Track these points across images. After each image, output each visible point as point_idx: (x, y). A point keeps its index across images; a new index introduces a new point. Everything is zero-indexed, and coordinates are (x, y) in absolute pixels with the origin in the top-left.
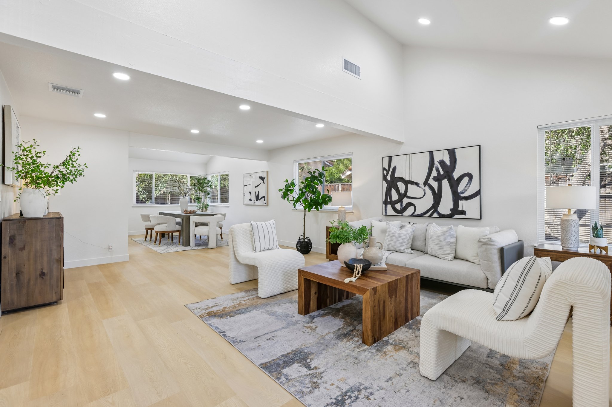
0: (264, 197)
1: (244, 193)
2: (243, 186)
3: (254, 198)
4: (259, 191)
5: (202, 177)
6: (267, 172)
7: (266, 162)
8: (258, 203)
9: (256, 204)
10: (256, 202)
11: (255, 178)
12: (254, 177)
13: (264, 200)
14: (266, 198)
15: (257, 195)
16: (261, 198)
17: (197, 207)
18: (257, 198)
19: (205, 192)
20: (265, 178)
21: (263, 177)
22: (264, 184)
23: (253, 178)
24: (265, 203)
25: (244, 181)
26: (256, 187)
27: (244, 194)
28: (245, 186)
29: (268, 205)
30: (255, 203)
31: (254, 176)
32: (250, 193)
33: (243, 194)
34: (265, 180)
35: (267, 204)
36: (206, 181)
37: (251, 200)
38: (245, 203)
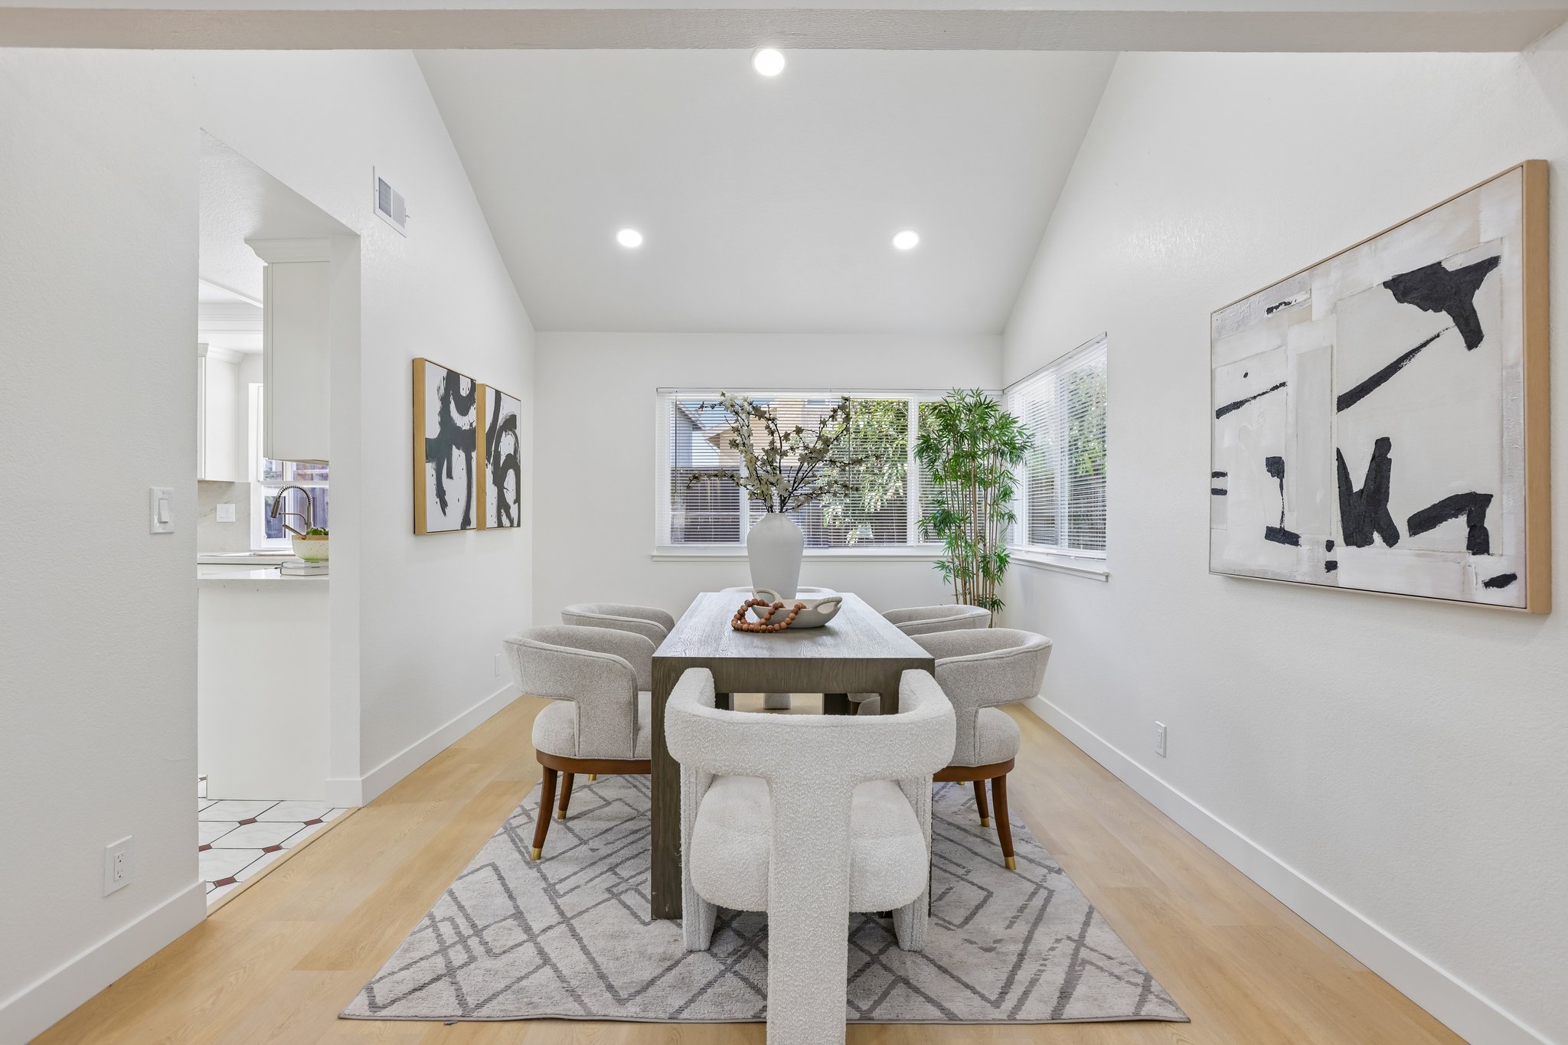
1: (1216, 475)
2: (1207, 413)
4: (1383, 445)
5: (970, 400)
7: (1502, 61)
8: (1365, 567)
9: (1344, 577)
10: (1343, 553)
11: (1334, 309)
12: (1319, 308)
13: (1478, 542)
15: (1358, 484)
16: (1422, 522)
17: (943, 566)
18: (1365, 516)
19: (985, 484)
21: (1451, 266)
22: (1473, 336)
23: (1306, 317)
24: (1501, 581)
25: (1218, 373)
26: (1346, 401)
27: (1219, 483)
28: (1220, 413)
30: (1331, 566)
31: (1325, 289)
32: (1276, 466)
33: (1207, 483)
36: (991, 422)
37: (1280, 535)
38: (1217, 565)
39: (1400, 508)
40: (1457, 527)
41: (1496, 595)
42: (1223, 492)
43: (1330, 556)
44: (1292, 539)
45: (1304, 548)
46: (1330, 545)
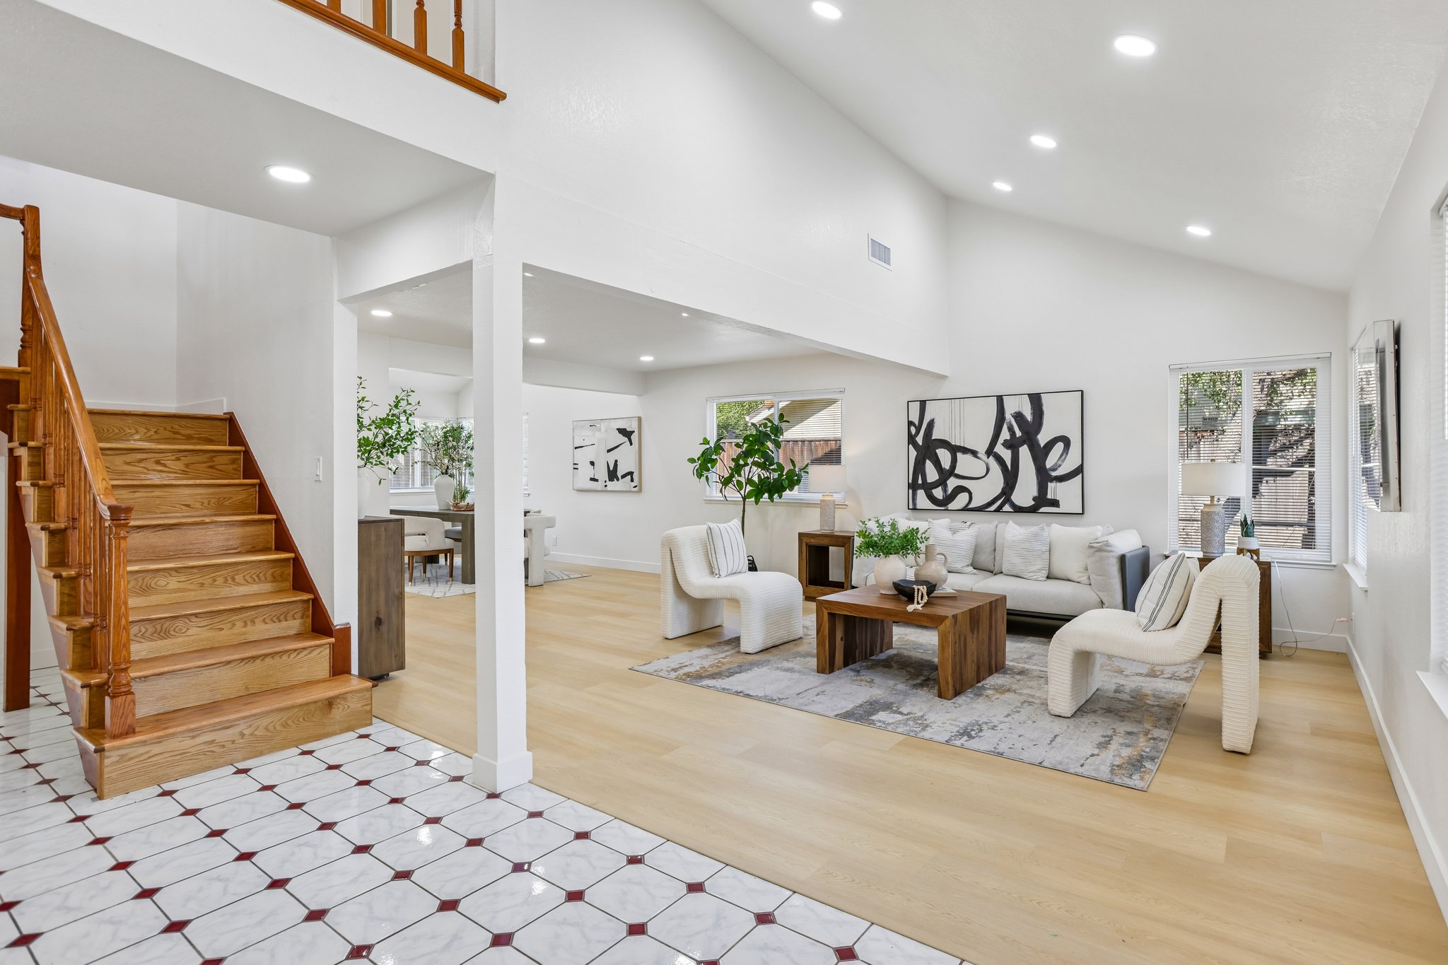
0: (631, 474)
1: (574, 464)
2: (572, 448)
3: (603, 475)
4: (616, 461)
6: (640, 419)
7: (635, 396)
8: (613, 485)
9: (608, 488)
10: (609, 483)
11: (606, 431)
12: (603, 429)
13: (632, 480)
14: (635, 476)
15: (611, 469)
16: (623, 477)
18: (613, 475)
20: (634, 432)
21: (628, 430)
22: (631, 444)
23: (599, 430)
24: (635, 487)
25: (575, 438)
26: (609, 451)
27: (575, 466)
28: (576, 448)
29: (640, 491)
30: (606, 486)
31: (603, 426)
32: (592, 463)
33: (572, 466)
34: (634, 437)
35: (639, 489)
37: (593, 479)
38: (576, 487)
39: (620, 474)
40: (629, 477)
41: (635, 489)
42: (577, 469)
43: (605, 484)
44: (597, 480)
45: (600, 482)
46: (605, 482)
